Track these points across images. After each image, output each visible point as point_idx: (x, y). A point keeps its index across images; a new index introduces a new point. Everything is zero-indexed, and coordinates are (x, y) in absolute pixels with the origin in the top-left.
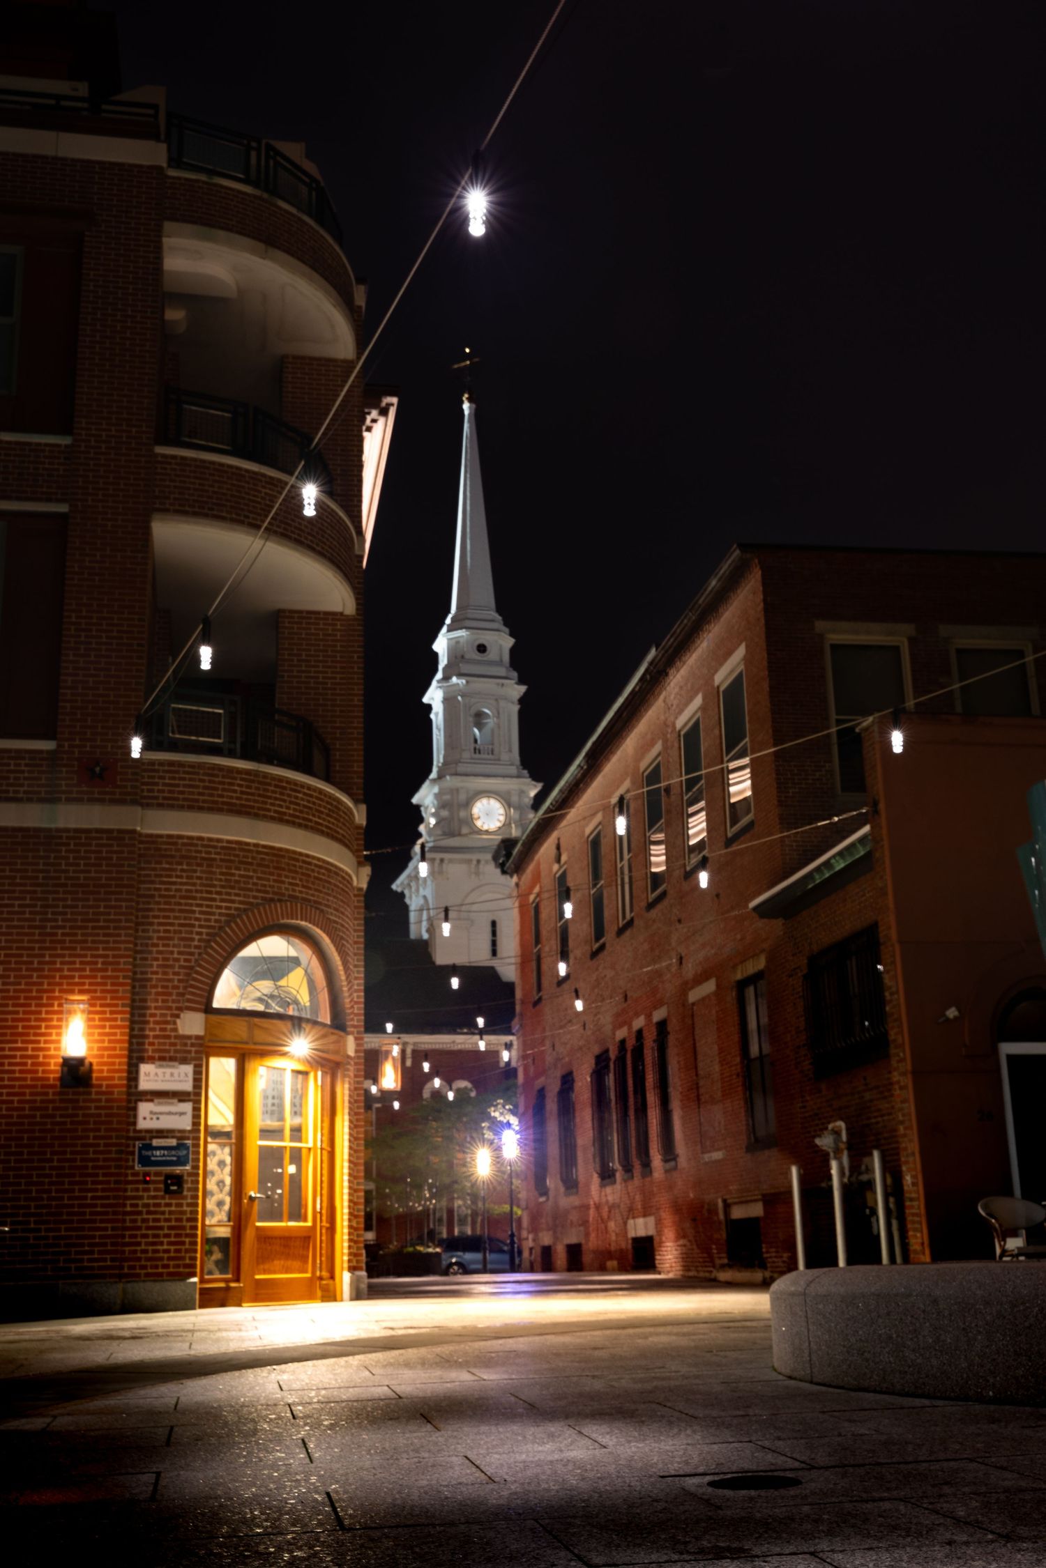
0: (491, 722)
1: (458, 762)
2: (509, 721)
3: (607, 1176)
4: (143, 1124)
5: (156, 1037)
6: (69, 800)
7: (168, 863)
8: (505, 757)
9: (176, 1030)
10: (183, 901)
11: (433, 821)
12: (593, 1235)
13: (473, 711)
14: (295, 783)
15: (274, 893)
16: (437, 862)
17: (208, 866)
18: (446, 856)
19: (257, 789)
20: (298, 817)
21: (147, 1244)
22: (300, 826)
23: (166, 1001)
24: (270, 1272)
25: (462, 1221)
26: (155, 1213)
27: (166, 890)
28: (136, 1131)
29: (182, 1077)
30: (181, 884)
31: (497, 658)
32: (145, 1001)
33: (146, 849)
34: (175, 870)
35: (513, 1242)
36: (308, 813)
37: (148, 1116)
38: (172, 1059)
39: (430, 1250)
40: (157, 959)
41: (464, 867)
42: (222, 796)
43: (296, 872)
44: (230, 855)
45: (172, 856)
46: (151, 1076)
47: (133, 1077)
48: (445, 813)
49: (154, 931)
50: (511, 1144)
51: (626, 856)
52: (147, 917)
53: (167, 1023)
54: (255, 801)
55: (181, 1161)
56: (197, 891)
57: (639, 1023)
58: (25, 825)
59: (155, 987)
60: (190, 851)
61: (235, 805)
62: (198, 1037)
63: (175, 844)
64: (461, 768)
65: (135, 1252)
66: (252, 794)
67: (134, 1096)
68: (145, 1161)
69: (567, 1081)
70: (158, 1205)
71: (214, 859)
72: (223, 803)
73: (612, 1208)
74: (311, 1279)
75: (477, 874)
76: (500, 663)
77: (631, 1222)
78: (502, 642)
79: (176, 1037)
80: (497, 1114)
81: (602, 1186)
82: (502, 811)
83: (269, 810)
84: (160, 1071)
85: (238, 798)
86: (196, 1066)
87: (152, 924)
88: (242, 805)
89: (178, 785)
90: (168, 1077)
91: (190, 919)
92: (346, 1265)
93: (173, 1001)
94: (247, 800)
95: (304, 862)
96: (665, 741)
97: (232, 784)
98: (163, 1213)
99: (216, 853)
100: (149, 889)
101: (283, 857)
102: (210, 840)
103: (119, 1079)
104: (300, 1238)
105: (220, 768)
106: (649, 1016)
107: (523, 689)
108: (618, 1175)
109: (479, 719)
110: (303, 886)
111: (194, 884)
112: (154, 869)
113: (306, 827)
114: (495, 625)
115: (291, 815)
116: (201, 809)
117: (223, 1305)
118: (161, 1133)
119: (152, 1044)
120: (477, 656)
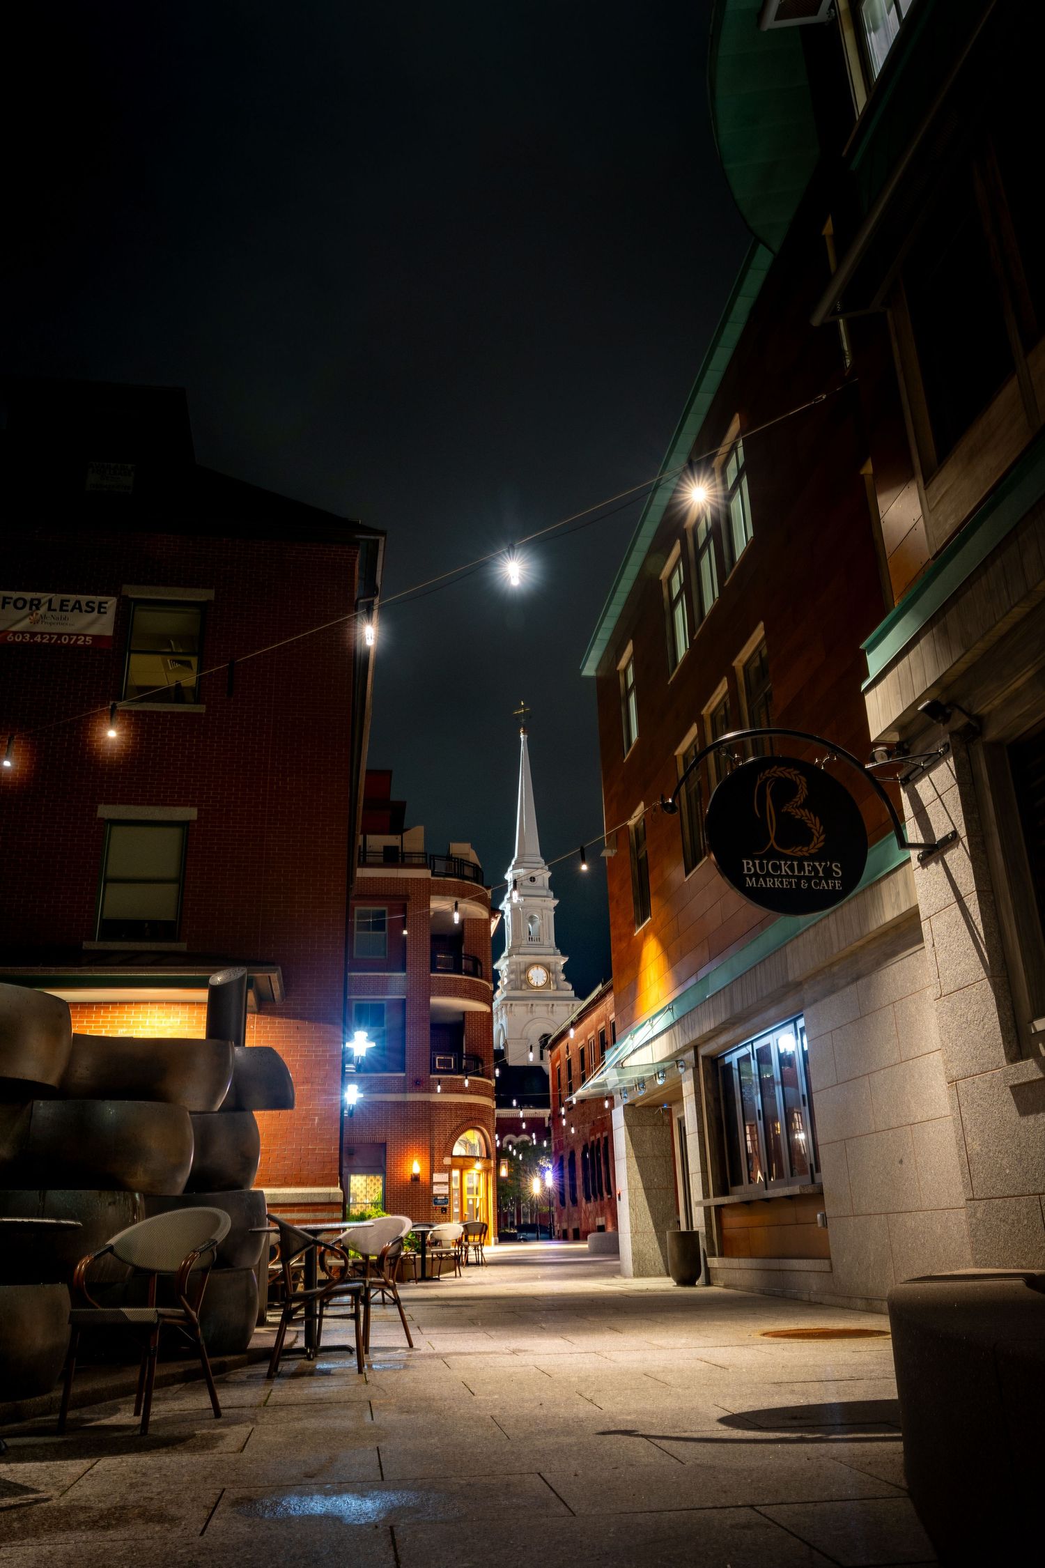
0: (538, 922)
1: (520, 946)
2: (549, 921)
3: (588, 1199)
4: (435, 1192)
5: (438, 1165)
6: (409, 1092)
8: (546, 943)
9: (443, 1162)
10: (444, 1122)
11: (506, 981)
12: (583, 1225)
13: (528, 916)
15: (470, 1117)
16: (509, 1006)
17: (448, 1110)
18: (514, 1002)
23: (440, 1153)
25: (525, 1215)
27: (438, 1119)
28: (433, 1194)
29: (445, 1177)
30: (443, 1116)
31: (541, 885)
32: (434, 1154)
33: (432, 1106)
34: (441, 1112)
35: (551, 1228)
37: (436, 1190)
38: (442, 1171)
39: (512, 1231)
40: (437, 1141)
41: (524, 1008)
42: (454, 1087)
43: (477, 1110)
44: (457, 1106)
45: (440, 1108)
46: (437, 1177)
47: (431, 1178)
48: (513, 977)
49: (436, 1132)
50: (550, 1179)
51: (594, 1063)
52: (434, 1128)
53: (441, 1160)
55: (446, 1203)
56: (448, 1119)
57: (598, 1135)
58: (397, 1101)
59: (437, 1149)
60: (445, 1105)
61: (458, 1090)
62: (449, 1165)
63: (441, 1103)
64: (522, 950)
67: (432, 1184)
68: (436, 1203)
69: (573, 1154)
71: (452, 1108)
72: (454, 1090)
73: (590, 1212)
75: (531, 1012)
76: (543, 888)
77: (597, 1219)
78: (544, 875)
79: (443, 1165)
80: (542, 1164)
81: (586, 1203)
82: (545, 975)
84: (439, 1176)
86: (449, 1173)
87: (435, 1130)
90: (441, 1177)
91: (446, 1127)
93: (442, 1153)
94: (461, 1088)
95: (478, 1106)
96: (606, 1022)
97: (457, 1083)
100: (433, 1120)
101: (472, 1105)
103: (427, 1179)
105: (453, 1079)
106: (602, 1134)
107: (557, 902)
108: (592, 1199)
109: (531, 919)
110: (478, 1114)
111: (447, 1117)
112: (435, 1113)
114: (540, 866)
116: (448, 1092)
118: (440, 1195)
119: (436, 1167)
120: (530, 884)
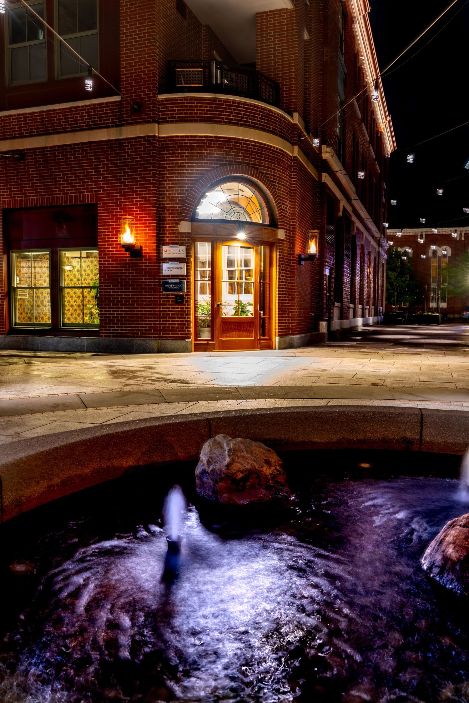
4: (165, 273)
5: (170, 234)
6: (128, 124)
7: (172, 150)
9: (178, 230)
10: (179, 168)
14: (238, 103)
15: (226, 161)
17: (191, 150)
19: (215, 107)
20: (241, 121)
21: (169, 324)
22: (242, 125)
23: (174, 217)
24: (230, 337)
26: (172, 311)
27: (172, 163)
28: (163, 276)
29: (181, 252)
30: (179, 160)
32: (164, 217)
33: (162, 144)
34: (175, 153)
36: (247, 118)
37: (167, 269)
38: (176, 244)
40: (168, 197)
42: (197, 113)
43: (240, 150)
44: (202, 143)
45: (174, 147)
46: (167, 251)
47: (159, 251)
49: (167, 184)
52: (164, 177)
53: (174, 227)
54: (214, 114)
55: (182, 289)
56: (186, 163)
58: (111, 139)
59: (169, 210)
60: (182, 143)
61: (203, 117)
62: (188, 233)
63: (175, 140)
65: (165, 327)
66: (213, 111)
67: (161, 260)
68: (166, 289)
70: (173, 308)
71: (194, 146)
72: (198, 117)
74: (254, 340)
79: (178, 233)
83: (223, 118)
84: (171, 249)
85: (205, 114)
86: (187, 246)
87: (166, 181)
88: (207, 117)
89: (175, 110)
90: (174, 252)
91: (183, 177)
92: (277, 334)
93: (176, 217)
94: (210, 114)
95: (244, 144)
97: (202, 107)
98: (176, 311)
99: (194, 143)
100: (164, 164)
101: (232, 142)
102: (191, 136)
103: (153, 253)
104: (248, 322)
105: (195, 99)
110: (244, 156)
111: (184, 160)
112: (166, 154)
113: (246, 126)
115: (235, 120)
116: (186, 121)
117: (205, 351)
118: (173, 277)
119: (168, 237)
